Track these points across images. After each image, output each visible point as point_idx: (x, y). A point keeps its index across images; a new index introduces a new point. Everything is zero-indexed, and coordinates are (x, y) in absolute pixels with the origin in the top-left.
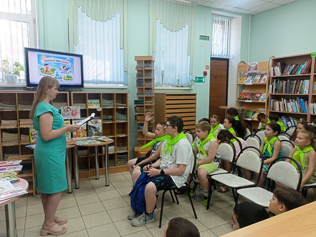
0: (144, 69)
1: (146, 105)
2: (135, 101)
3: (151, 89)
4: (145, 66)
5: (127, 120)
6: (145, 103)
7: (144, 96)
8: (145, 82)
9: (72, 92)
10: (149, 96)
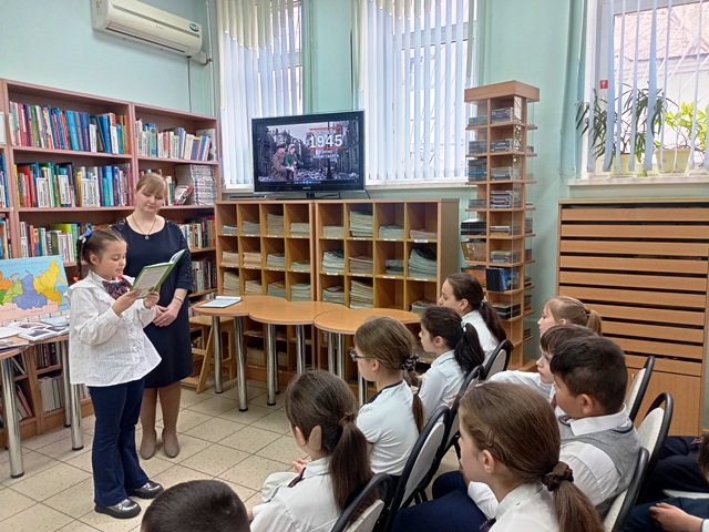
0: (488, 126)
1: (494, 236)
2: (464, 225)
3: (509, 186)
4: (493, 118)
5: (435, 275)
6: (491, 231)
7: (488, 210)
8: (492, 166)
9: (317, 202)
10: (501, 209)
